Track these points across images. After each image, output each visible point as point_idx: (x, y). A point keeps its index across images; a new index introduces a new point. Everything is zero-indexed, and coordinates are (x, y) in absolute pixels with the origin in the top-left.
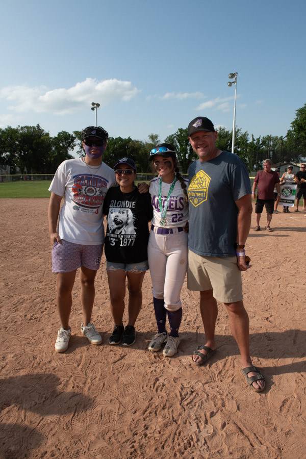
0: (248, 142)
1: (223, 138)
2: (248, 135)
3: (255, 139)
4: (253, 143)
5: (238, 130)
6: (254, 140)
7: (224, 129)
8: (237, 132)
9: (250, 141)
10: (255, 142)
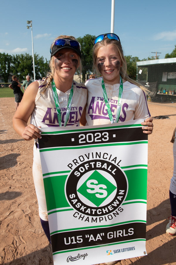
0: (44, 63)
1: (29, 60)
10: (48, 63)
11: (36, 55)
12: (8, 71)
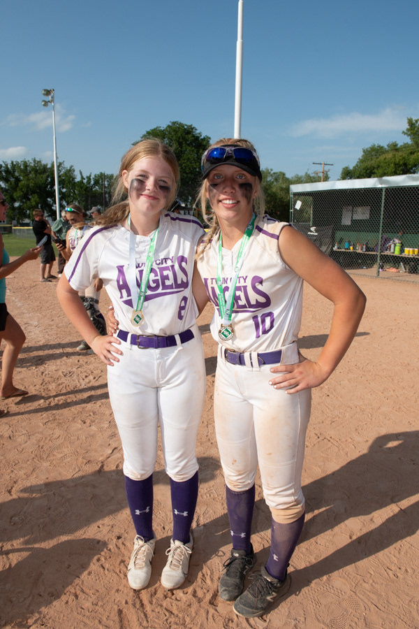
2: (74, 171)
3: (85, 177)
4: (81, 182)
5: (61, 163)
6: (83, 178)
7: (39, 162)
9: (78, 179)
10: (85, 181)
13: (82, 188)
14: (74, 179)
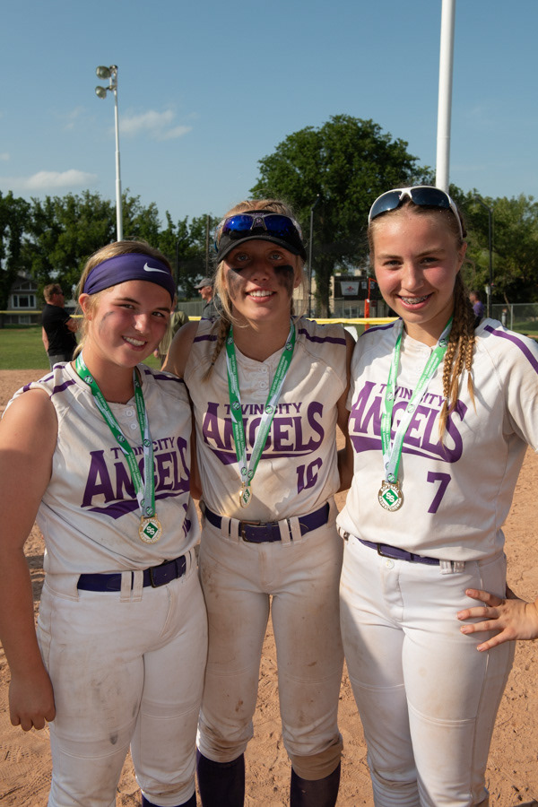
0: (160, 230)
1: (98, 218)
2: (156, 213)
3: (175, 223)
4: (169, 233)
5: (133, 201)
6: (171, 226)
7: (96, 198)
8: (130, 205)
9: (163, 227)
10: (175, 231)
11: (128, 202)
12: (10, 263)
13: (169, 243)
14: (156, 227)
